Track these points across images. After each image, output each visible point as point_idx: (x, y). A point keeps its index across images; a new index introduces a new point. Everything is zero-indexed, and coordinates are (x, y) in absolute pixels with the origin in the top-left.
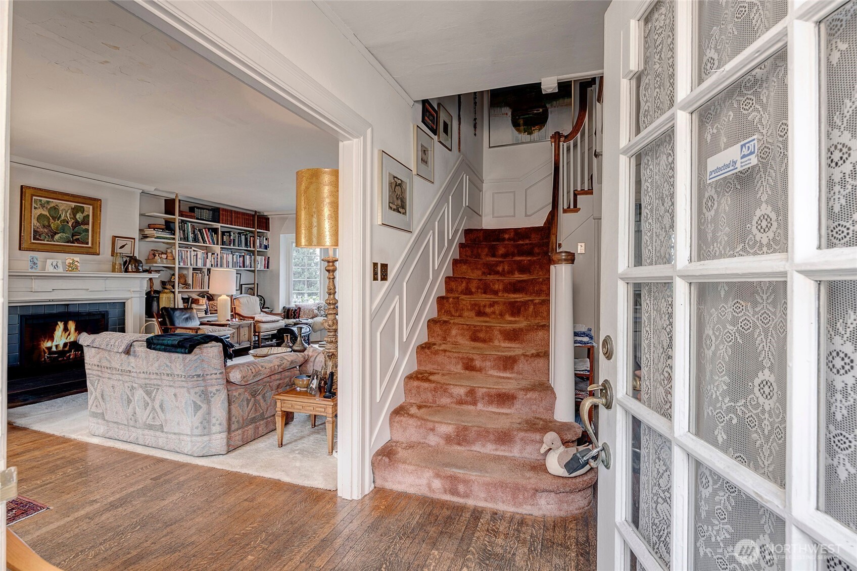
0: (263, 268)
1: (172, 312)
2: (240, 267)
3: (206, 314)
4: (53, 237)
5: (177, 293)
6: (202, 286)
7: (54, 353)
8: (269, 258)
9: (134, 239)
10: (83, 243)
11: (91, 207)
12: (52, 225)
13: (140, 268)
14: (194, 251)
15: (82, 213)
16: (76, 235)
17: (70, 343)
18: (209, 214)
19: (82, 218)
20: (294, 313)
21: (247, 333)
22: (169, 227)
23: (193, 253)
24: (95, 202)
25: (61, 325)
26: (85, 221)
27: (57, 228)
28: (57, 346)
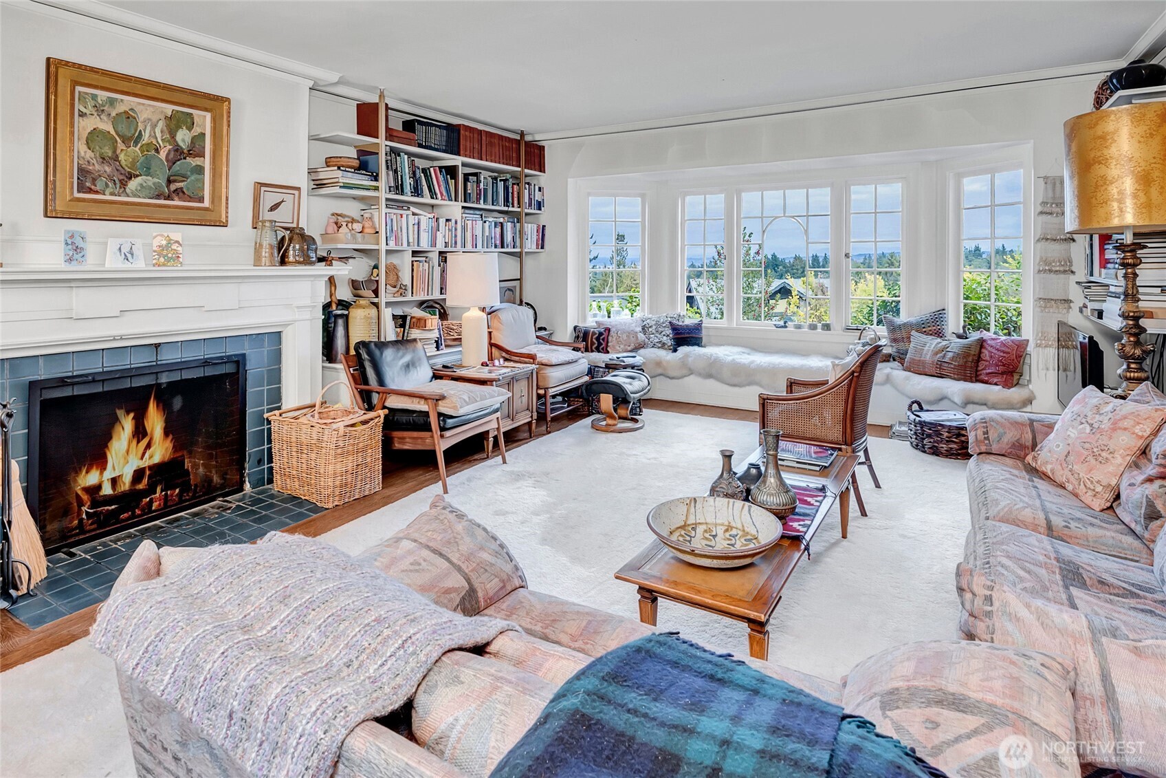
0: (534, 248)
1: (377, 352)
2: (496, 247)
3: (438, 348)
4: (123, 185)
5: (383, 305)
6: (429, 290)
7: (109, 500)
8: (544, 226)
9: (298, 189)
10: (191, 199)
11: (208, 116)
12: (122, 157)
13: (312, 255)
14: (414, 214)
15: (190, 129)
16: (175, 181)
17: (150, 468)
18: (441, 136)
19: (188, 140)
20: (598, 339)
21: (525, 393)
22: (364, 164)
23: (412, 220)
24: (216, 104)
25: (127, 424)
26: (195, 150)
27: (134, 163)
28: (114, 481)
